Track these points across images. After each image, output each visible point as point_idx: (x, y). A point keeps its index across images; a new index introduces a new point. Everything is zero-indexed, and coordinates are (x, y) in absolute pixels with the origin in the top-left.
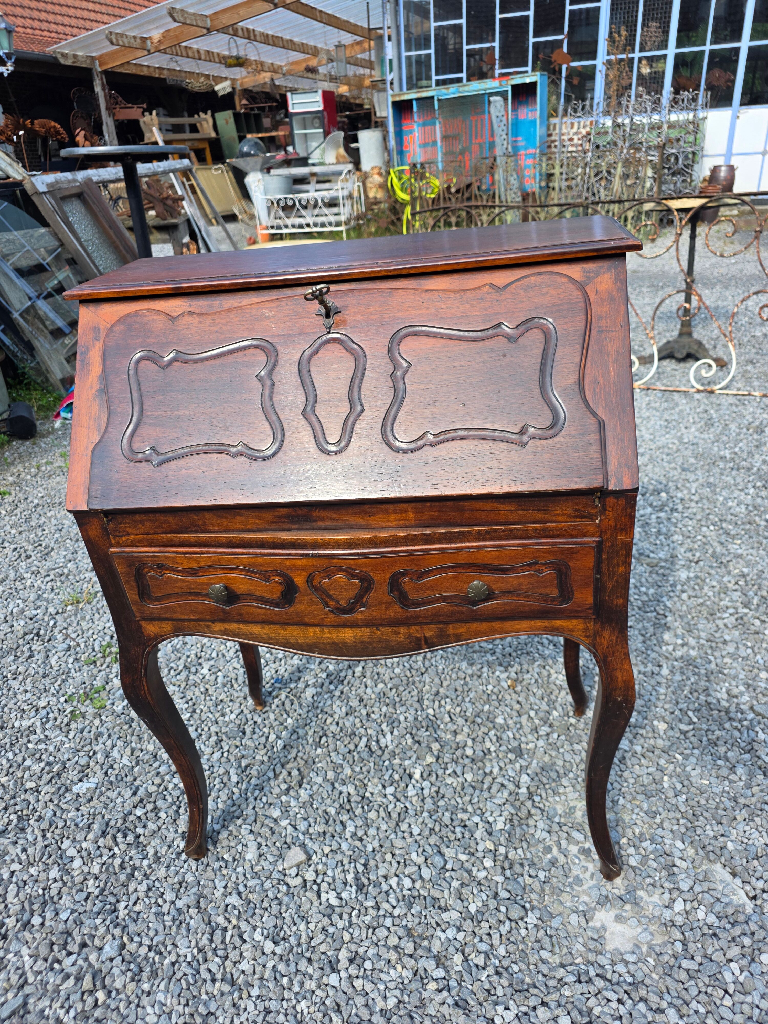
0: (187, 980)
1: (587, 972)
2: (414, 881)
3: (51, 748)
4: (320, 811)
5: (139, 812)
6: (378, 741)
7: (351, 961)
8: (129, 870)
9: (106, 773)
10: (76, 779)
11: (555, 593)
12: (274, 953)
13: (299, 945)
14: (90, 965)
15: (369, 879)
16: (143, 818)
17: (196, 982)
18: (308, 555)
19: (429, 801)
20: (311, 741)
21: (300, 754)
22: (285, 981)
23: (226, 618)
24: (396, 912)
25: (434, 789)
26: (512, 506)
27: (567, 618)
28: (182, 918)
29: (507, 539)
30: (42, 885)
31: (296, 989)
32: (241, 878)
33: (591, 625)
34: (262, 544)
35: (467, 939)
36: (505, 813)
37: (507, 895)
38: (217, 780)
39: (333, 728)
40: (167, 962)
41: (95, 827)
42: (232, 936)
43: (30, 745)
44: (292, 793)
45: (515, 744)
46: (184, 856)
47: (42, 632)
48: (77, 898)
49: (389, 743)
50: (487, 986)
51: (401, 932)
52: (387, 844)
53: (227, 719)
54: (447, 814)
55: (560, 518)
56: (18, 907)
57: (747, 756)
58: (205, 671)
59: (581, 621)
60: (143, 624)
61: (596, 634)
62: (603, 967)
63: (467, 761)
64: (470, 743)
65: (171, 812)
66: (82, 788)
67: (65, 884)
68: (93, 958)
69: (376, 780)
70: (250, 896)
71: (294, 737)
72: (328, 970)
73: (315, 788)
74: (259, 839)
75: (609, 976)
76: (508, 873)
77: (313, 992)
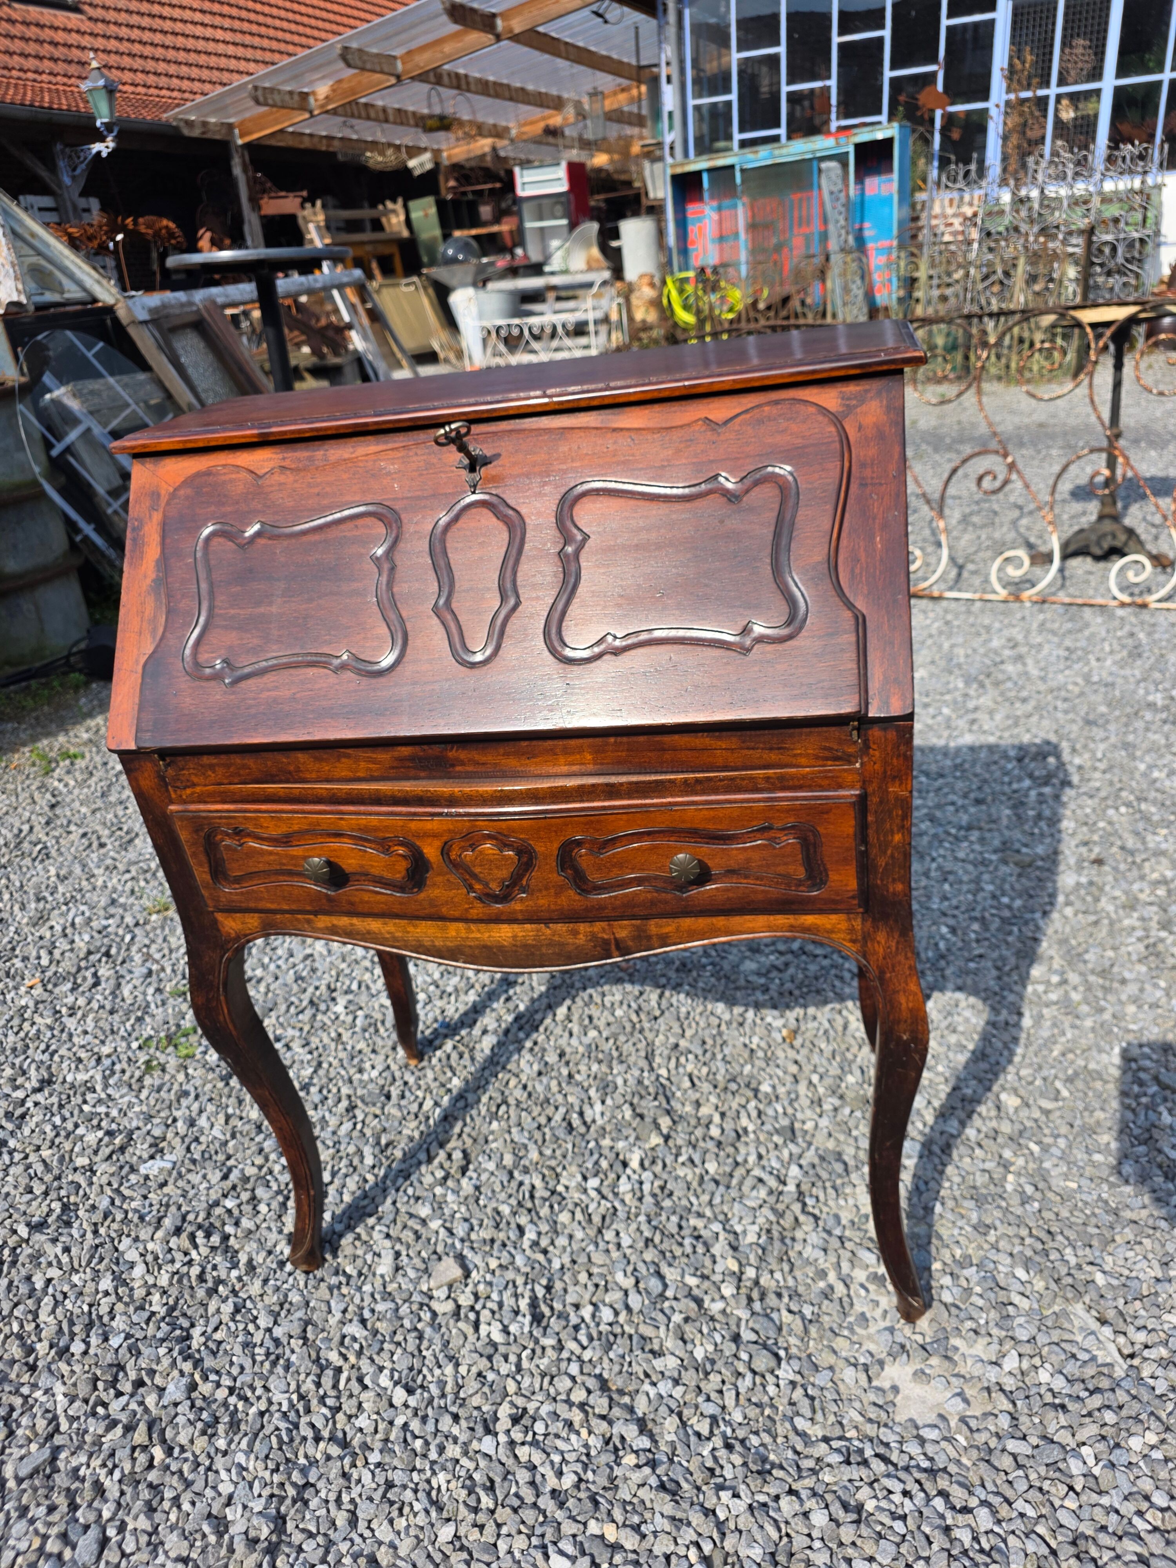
0: (279, 1437)
1: (861, 1451)
2: (617, 1314)
3: (114, 1113)
4: (489, 1210)
5: (229, 1203)
6: (581, 1114)
7: (515, 1420)
8: (210, 1284)
9: (188, 1149)
10: (145, 1156)
11: (801, 873)
12: (406, 1405)
13: (443, 1396)
14: (146, 1410)
15: (552, 1308)
16: (236, 1212)
17: (292, 1440)
18: (440, 814)
19: (649, 1199)
20: (483, 1111)
21: (467, 1130)
22: (418, 1444)
23: (331, 908)
24: (587, 1355)
25: (657, 1183)
26: (731, 741)
27: (821, 912)
28: (280, 1351)
29: (727, 791)
30: (88, 1300)
31: (433, 1455)
32: (368, 1299)
33: (858, 924)
34: (377, 799)
35: (688, 1398)
36: (761, 1220)
37: (753, 1337)
38: (344, 1162)
39: (519, 1093)
40: (253, 1410)
41: (167, 1222)
42: (349, 1380)
43: (86, 1108)
44: (450, 1183)
45: (785, 1122)
46: (289, 1267)
47: (113, 951)
48: (135, 1318)
49: (598, 1117)
50: (710, 1463)
51: (592, 1383)
52: (582, 1259)
53: (365, 1077)
54: (674, 1219)
55: (803, 761)
56: (54, 1328)
57: (1142, 1149)
58: (339, 1008)
59: (843, 917)
60: (219, 916)
61: (866, 938)
62: (887, 1445)
63: (711, 1145)
64: (717, 1118)
65: (275, 1205)
66: (152, 1168)
67: (120, 1299)
68: (151, 1400)
69: (574, 1169)
70: (378, 1325)
71: (461, 1104)
72: (480, 1430)
73: (484, 1177)
74: (398, 1247)
75: (894, 1458)
76: (757, 1306)
77: (457, 1461)
